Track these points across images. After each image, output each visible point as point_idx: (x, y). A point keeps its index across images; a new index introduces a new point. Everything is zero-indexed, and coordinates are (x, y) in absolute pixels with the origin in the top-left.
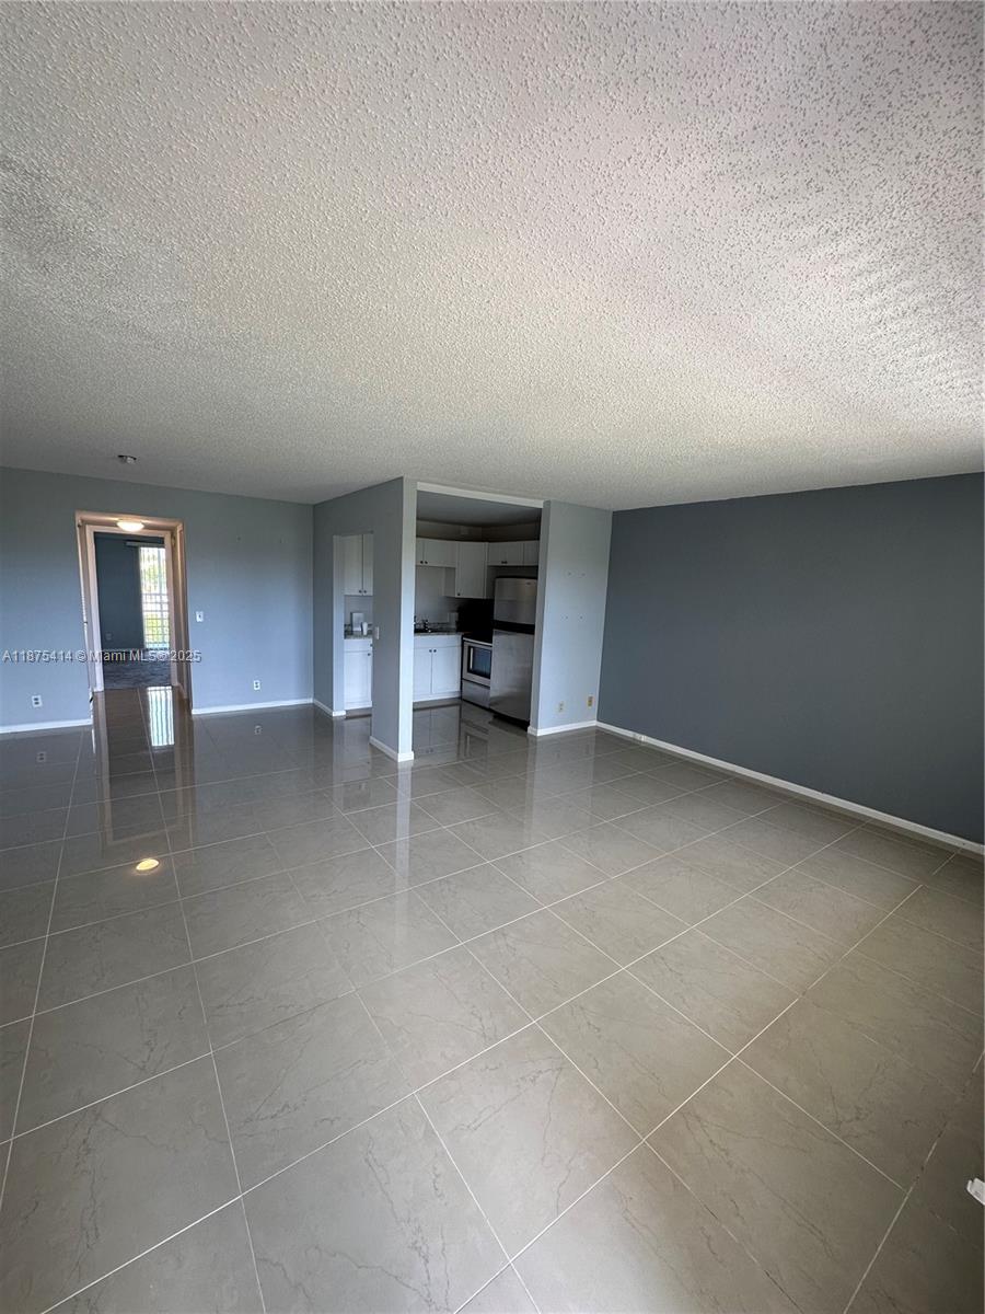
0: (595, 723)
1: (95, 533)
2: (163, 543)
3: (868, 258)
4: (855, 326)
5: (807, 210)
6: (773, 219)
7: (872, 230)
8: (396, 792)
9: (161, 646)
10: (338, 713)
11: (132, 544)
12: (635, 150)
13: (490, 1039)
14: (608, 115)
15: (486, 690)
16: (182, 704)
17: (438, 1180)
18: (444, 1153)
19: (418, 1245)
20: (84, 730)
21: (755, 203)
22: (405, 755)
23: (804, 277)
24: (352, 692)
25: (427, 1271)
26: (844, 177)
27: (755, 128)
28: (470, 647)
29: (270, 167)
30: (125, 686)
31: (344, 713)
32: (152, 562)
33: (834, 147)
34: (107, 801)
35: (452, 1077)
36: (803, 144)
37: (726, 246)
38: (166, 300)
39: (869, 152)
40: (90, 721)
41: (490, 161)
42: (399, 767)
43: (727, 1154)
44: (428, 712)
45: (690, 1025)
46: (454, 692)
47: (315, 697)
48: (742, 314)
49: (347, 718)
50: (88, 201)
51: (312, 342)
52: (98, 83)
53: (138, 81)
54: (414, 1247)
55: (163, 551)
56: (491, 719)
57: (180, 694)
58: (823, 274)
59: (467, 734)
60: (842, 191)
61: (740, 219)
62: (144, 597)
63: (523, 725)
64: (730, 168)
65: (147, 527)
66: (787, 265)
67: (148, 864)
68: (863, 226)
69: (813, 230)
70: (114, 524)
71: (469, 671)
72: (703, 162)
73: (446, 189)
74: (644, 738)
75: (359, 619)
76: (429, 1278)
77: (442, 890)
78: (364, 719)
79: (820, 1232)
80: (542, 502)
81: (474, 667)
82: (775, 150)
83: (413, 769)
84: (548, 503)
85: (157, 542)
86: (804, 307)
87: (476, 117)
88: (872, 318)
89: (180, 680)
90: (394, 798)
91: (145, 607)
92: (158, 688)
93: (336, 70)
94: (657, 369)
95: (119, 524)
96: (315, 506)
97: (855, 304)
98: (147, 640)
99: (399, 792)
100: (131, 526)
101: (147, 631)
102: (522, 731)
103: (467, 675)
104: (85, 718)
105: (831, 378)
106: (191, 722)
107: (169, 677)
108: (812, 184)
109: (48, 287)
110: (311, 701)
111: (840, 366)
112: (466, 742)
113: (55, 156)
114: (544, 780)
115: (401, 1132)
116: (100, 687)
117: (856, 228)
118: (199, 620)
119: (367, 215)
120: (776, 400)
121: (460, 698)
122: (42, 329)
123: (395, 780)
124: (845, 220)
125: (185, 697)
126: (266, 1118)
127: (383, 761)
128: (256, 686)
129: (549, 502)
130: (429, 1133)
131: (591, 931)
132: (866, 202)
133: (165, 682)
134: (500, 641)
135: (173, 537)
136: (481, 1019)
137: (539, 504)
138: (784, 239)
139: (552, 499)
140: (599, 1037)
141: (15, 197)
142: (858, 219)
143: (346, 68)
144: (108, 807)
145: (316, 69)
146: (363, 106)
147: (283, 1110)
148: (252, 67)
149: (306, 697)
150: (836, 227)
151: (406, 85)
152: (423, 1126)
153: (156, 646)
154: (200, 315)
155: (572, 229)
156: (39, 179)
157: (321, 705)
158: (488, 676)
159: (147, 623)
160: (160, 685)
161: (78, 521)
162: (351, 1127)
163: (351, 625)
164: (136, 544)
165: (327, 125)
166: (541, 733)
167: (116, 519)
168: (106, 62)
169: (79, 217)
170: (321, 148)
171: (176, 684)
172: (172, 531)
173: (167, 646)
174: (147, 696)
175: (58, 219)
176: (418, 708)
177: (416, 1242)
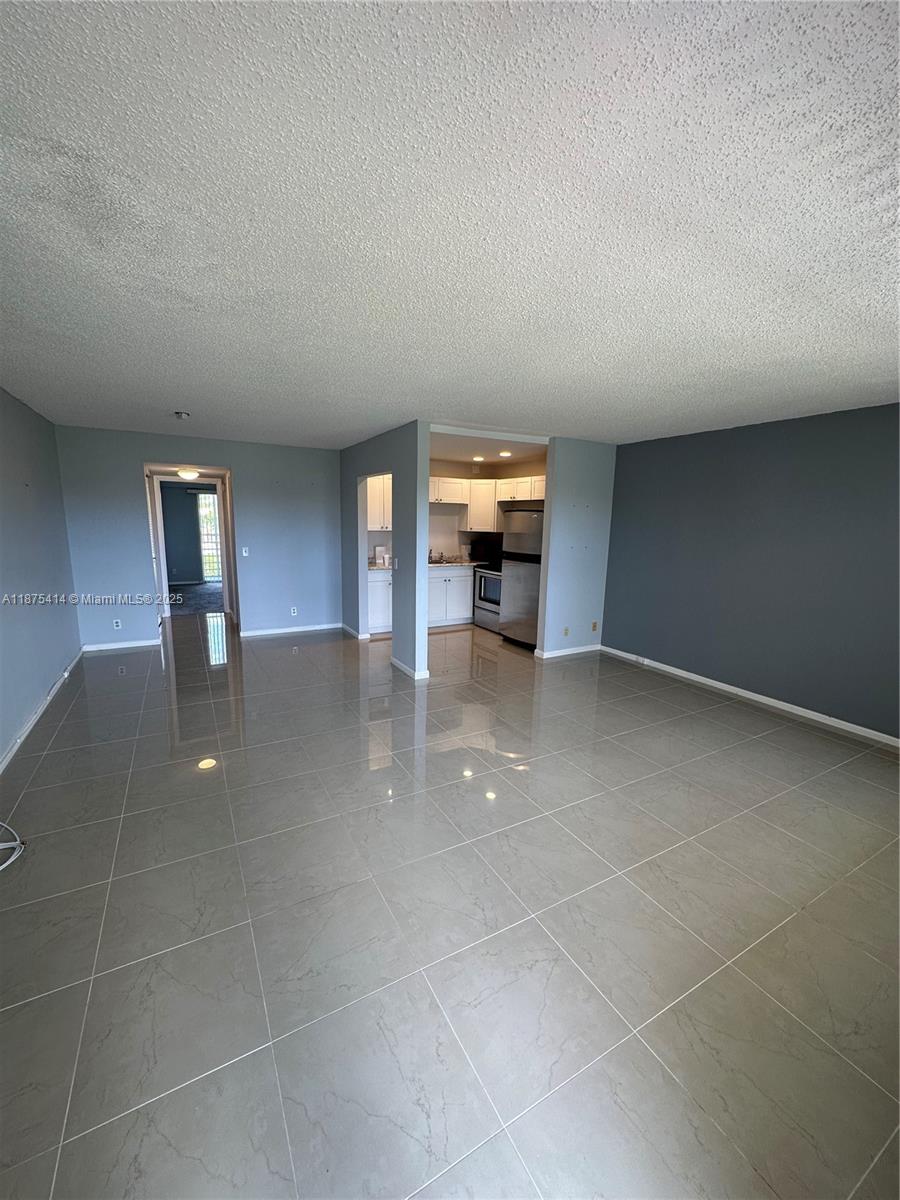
0: (599, 647)
1: (161, 482)
2: (215, 490)
3: (878, 154)
4: (865, 231)
5: (807, 106)
6: (771, 120)
7: (882, 119)
8: (414, 708)
9: (216, 579)
10: (363, 636)
11: (191, 491)
12: (621, 62)
13: (491, 928)
14: (591, 26)
15: (496, 616)
16: (233, 628)
17: (441, 1048)
18: (446, 1024)
19: (420, 1102)
20: (155, 650)
21: (750, 104)
22: (422, 674)
23: (806, 182)
24: (375, 616)
25: (429, 1126)
26: (848, 62)
27: (748, 20)
28: (481, 577)
29: (277, 124)
30: (187, 612)
31: (368, 636)
32: (208, 506)
33: (836, 29)
34: (175, 707)
35: (456, 958)
36: (801, 32)
37: (721, 157)
38: (201, 264)
39: (877, 31)
40: (158, 641)
41: (477, 93)
42: (416, 684)
43: (718, 1053)
44: (443, 636)
45: (683, 929)
46: (467, 618)
47: (343, 622)
48: (740, 229)
49: (372, 641)
50: (128, 176)
51: (327, 293)
52: (126, 61)
53: (159, 55)
54: (418, 1103)
55: (216, 496)
56: (501, 643)
57: (231, 618)
58: (828, 175)
59: (479, 657)
60: (847, 79)
61: (735, 125)
62: (202, 537)
63: (530, 648)
64: (722, 68)
65: (202, 475)
66: (786, 169)
67: (207, 764)
68: (872, 116)
69: (815, 128)
70: (175, 474)
71: (480, 598)
72: (693, 65)
73: (437, 127)
74: (647, 662)
75: (381, 552)
76: (430, 1132)
77: (452, 794)
78: (387, 642)
79: (812, 1137)
80: (548, 439)
81: (485, 595)
82: (770, 43)
83: (428, 686)
84: (553, 440)
85: (210, 489)
86: (807, 215)
87: (460, 47)
88: (885, 220)
89: (231, 608)
90: (413, 710)
91: (204, 546)
92: (215, 614)
93: (328, 17)
94: (654, 296)
95: (179, 473)
96: (341, 451)
97: (864, 206)
98: (205, 575)
99: (416, 706)
100: (189, 475)
101: (206, 567)
102: (529, 654)
103: (479, 603)
104: (155, 639)
105: (839, 291)
106: (240, 643)
107: (222, 606)
108: (812, 75)
109: (106, 261)
110: (340, 625)
111: (849, 278)
112: (478, 663)
113: (98, 136)
114: (550, 698)
115: (408, 1003)
116: (167, 614)
117: (863, 120)
118: (245, 554)
119: (367, 162)
120: (780, 319)
121: (473, 623)
122: (104, 300)
123: (413, 696)
124: (851, 112)
125: (235, 622)
126: (293, 980)
127: (401, 679)
128: (294, 612)
129: (554, 438)
130: (434, 1007)
131: (590, 837)
132: (874, 88)
133: (220, 609)
134: (509, 570)
135: (223, 483)
136: (483, 910)
137: (545, 441)
138: (783, 141)
139: (557, 435)
140: (594, 934)
141: (71, 180)
142: (865, 109)
143: (337, 14)
144: (176, 714)
145: (310, 19)
146: (355, 52)
147: (307, 974)
148: (254, 25)
149: (337, 622)
150: (840, 122)
151: (394, 23)
152: (429, 1000)
153: (213, 579)
154: (230, 276)
155: (561, 155)
156: (87, 160)
157: (348, 628)
158: (498, 603)
159: (205, 560)
160: (216, 612)
161: (147, 472)
162: (366, 993)
163: (374, 558)
164: (194, 491)
165: (324, 75)
166: (546, 655)
167: (176, 469)
168: (131, 39)
169: (123, 193)
170: (320, 99)
171: (228, 611)
172: (223, 478)
173: (221, 579)
174: (205, 621)
175: (106, 196)
176: (433, 632)
177: (420, 1099)
